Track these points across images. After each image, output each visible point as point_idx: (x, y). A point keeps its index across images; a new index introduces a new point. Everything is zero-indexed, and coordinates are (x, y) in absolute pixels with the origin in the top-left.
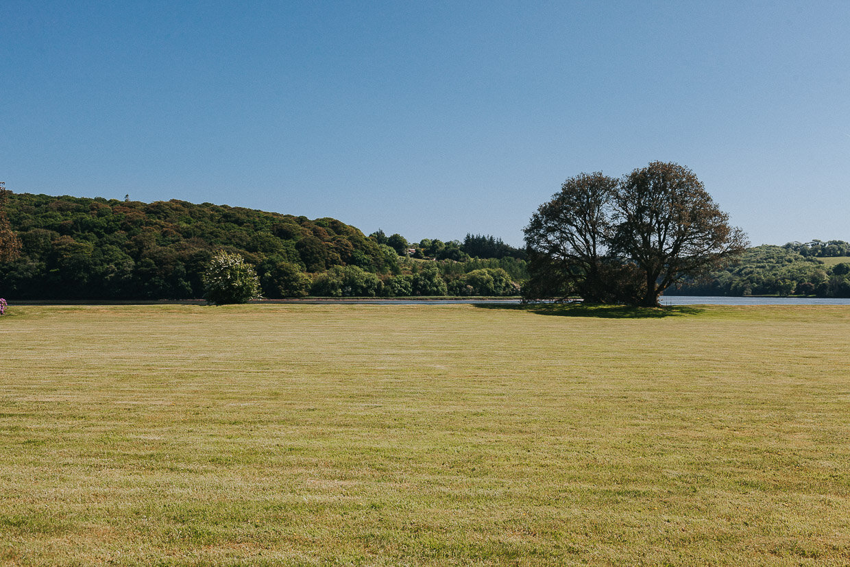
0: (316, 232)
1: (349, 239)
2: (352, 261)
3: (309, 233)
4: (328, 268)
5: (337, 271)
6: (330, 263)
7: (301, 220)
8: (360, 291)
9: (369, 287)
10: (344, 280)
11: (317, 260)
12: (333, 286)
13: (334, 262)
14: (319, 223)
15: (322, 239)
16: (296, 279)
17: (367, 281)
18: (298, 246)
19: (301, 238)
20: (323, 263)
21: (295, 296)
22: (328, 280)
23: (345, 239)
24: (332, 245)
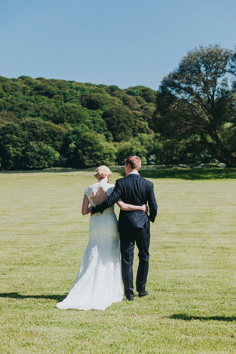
0: (125, 101)
3: (118, 102)
5: (141, 140)
6: (136, 132)
7: (112, 90)
11: (123, 129)
13: (140, 130)
14: (130, 91)
15: (131, 108)
18: (105, 116)
20: (130, 132)
24: (140, 113)
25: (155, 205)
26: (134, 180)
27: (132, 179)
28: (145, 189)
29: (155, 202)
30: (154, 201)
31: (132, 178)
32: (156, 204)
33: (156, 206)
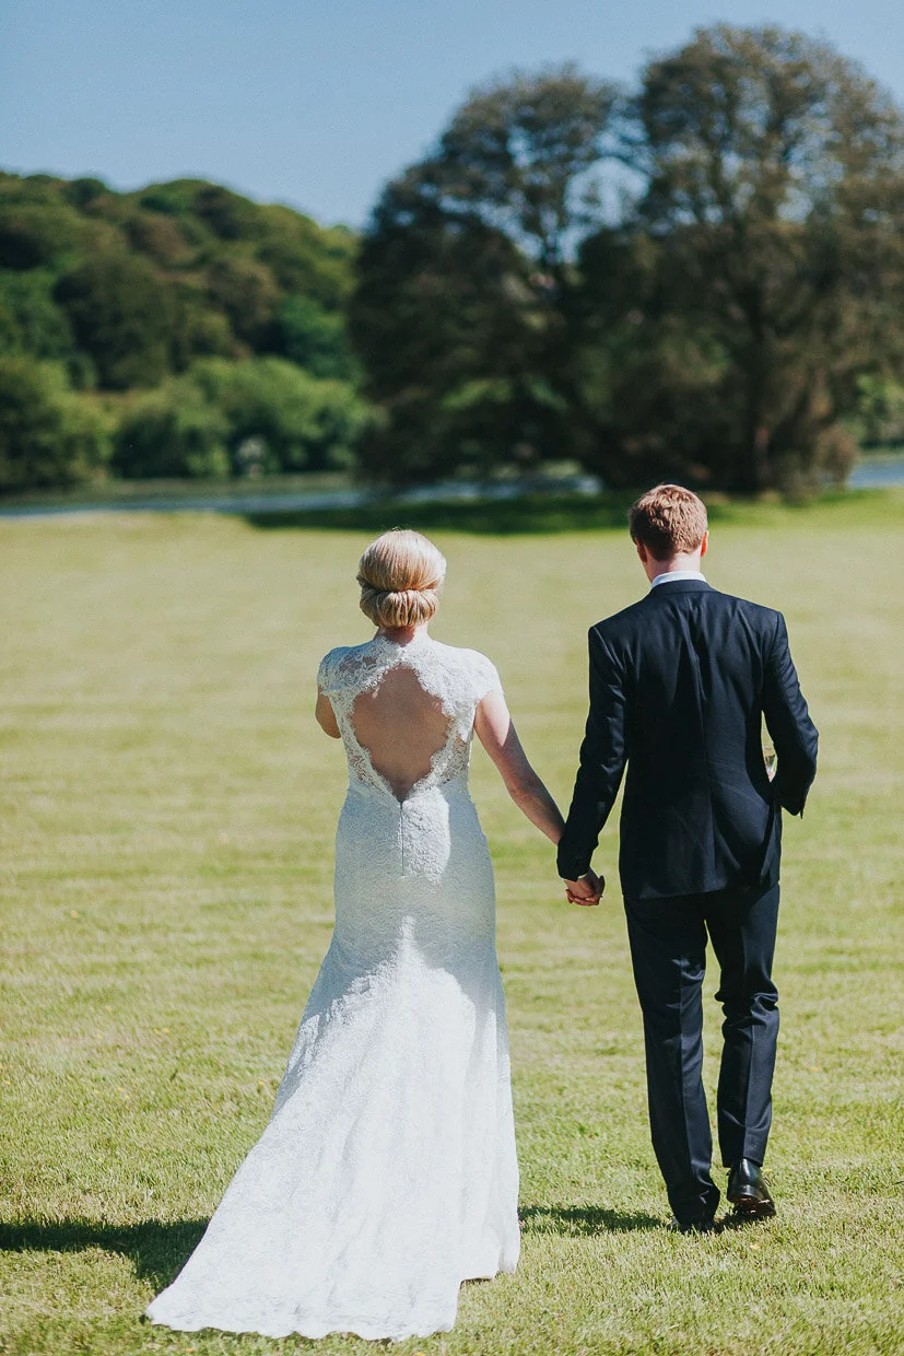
0: (137, 237)
1: (265, 256)
2: (273, 341)
3: (109, 239)
4: (179, 368)
5: (208, 386)
6: (186, 352)
7: (85, 193)
8: (297, 454)
9: (333, 438)
10: (233, 415)
11: (134, 343)
12: (195, 440)
13: (204, 346)
14: (153, 200)
15: (164, 263)
16: (51, 420)
17: (323, 416)
18: (64, 292)
19: (72, 263)
20: (160, 351)
21: (44, 484)
22: (169, 419)
23: (243, 260)
24: (196, 281)
25: (802, 728)
26: (681, 615)
27: (666, 613)
28: (741, 659)
29: (803, 716)
30: (795, 713)
31: (669, 610)
32: (810, 725)
33: (812, 733)
